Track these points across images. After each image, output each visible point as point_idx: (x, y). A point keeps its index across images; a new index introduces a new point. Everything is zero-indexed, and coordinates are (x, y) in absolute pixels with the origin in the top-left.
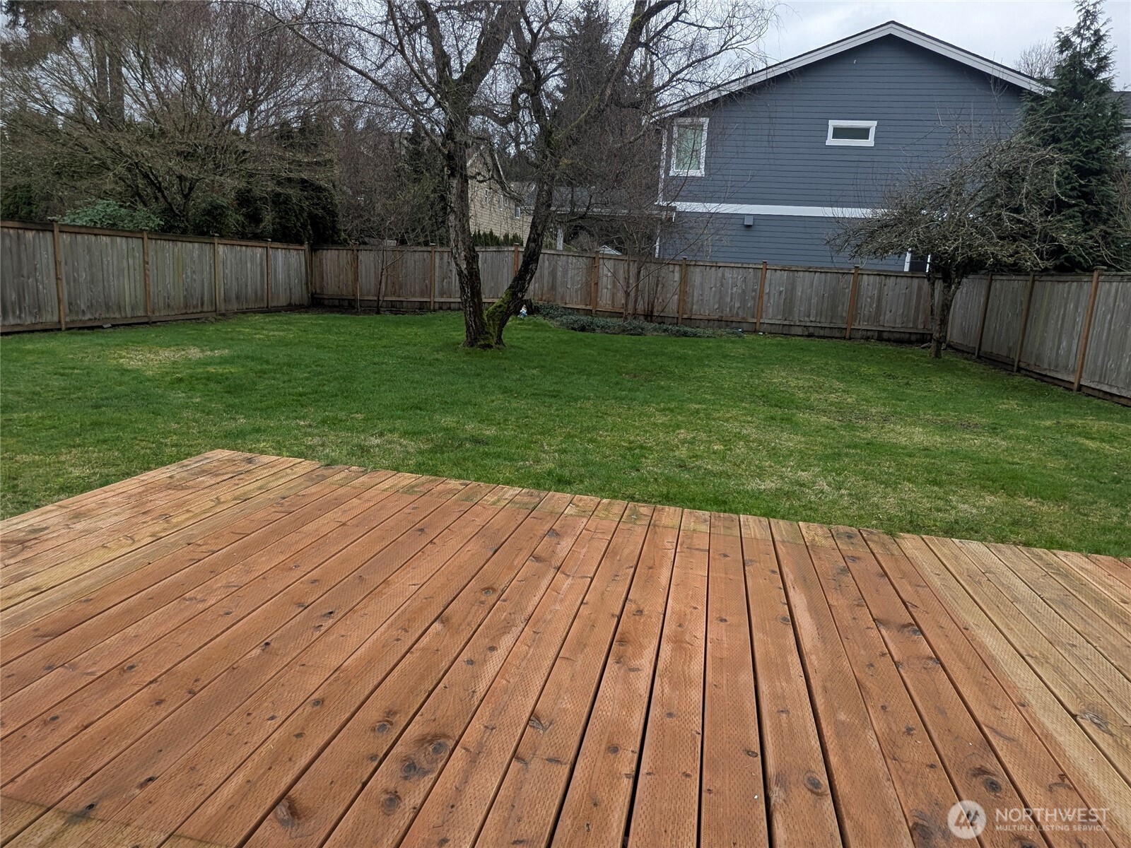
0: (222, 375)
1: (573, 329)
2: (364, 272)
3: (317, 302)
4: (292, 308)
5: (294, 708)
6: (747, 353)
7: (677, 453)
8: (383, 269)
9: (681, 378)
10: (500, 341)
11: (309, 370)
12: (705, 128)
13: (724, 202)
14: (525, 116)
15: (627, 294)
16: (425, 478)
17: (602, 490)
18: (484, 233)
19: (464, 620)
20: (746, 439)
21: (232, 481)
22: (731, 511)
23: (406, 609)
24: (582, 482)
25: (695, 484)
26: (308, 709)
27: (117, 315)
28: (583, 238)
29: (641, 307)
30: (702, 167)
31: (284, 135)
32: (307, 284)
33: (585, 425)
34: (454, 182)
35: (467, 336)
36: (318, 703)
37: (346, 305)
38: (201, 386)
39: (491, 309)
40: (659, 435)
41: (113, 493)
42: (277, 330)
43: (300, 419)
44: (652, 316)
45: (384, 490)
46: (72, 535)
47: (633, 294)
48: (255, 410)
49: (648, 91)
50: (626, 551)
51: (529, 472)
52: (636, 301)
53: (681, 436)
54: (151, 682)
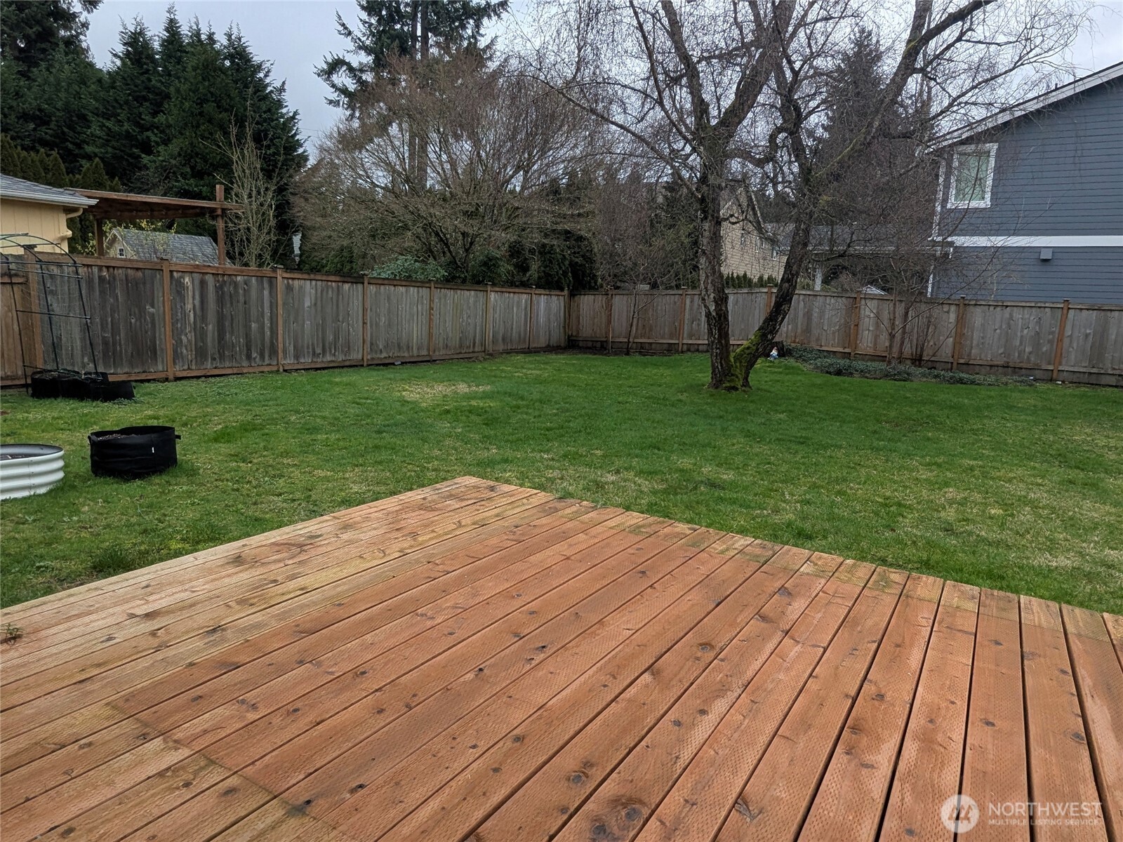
0: (482, 408)
1: (827, 372)
2: (616, 317)
3: (572, 344)
4: (551, 349)
5: (496, 740)
6: (1040, 404)
7: (943, 514)
8: (634, 312)
9: (954, 430)
10: (746, 383)
11: (557, 406)
12: (993, 153)
13: (1013, 235)
14: (783, 155)
15: (892, 336)
16: (652, 519)
17: (849, 549)
18: (738, 276)
19: (676, 675)
20: (1034, 505)
21: (475, 507)
22: (1009, 588)
23: (617, 654)
24: (825, 537)
25: (964, 552)
26: (509, 744)
27: (406, 354)
28: (845, 278)
29: (908, 350)
30: (988, 196)
31: (553, 190)
32: (564, 327)
33: (833, 475)
34: (706, 225)
35: (712, 378)
36: (518, 739)
37: (599, 347)
38: (464, 418)
39: (738, 350)
40: (921, 491)
41: (376, 509)
42: (535, 369)
43: (544, 452)
44: (920, 360)
45: (611, 528)
46: (338, 544)
47: (898, 336)
48: (507, 441)
49: (924, 120)
50: (870, 623)
51: (766, 522)
52: (902, 343)
53: (949, 496)
54: (377, 690)
